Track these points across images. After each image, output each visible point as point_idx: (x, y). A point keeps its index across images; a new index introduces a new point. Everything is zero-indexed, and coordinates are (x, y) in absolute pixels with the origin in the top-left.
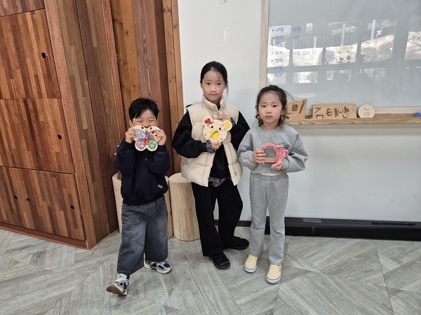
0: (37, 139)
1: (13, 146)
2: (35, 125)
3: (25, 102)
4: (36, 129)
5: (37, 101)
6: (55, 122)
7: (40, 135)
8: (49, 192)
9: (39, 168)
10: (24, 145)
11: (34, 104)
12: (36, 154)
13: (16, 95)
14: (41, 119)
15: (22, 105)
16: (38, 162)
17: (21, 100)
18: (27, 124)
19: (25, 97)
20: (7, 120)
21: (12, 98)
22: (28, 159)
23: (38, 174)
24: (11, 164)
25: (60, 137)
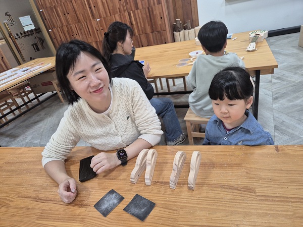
0: (153, 21)
1: (143, 26)
2: (152, 16)
3: (148, 8)
4: (152, 18)
5: (153, 7)
6: (160, 13)
7: (154, 19)
8: (157, 40)
9: (153, 32)
10: (147, 25)
11: (152, 8)
12: (152, 27)
13: (144, 7)
14: (154, 13)
15: (147, 10)
16: (152, 29)
17: (147, 8)
18: (149, 16)
20: (140, 17)
21: (143, 8)
22: (148, 30)
23: (152, 34)
24: (141, 33)
25: (161, 18)
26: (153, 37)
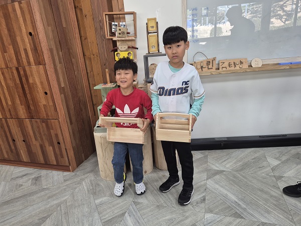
0: (28, 96)
1: (10, 103)
2: (26, 86)
3: (17, 69)
4: (27, 89)
5: (27, 68)
6: (42, 83)
7: (31, 93)
8: (40, 134)
9: (31, 117)
10: (18, 101)
11: (25, 71)
12: (28, 107)
13: (10, 65)
14: (31, 81)
15: (15, 72)
16: (30, 113)
17: (14, 68)
18: (20, 86)
19: (17, 66)
21: (7, 67)
22: (22, 112)
23: (31, 122)
24: (8, 116)
25: (46, 93)
26: (32, 127)
